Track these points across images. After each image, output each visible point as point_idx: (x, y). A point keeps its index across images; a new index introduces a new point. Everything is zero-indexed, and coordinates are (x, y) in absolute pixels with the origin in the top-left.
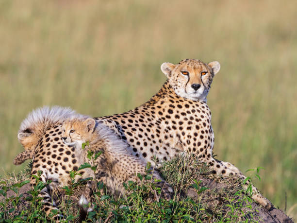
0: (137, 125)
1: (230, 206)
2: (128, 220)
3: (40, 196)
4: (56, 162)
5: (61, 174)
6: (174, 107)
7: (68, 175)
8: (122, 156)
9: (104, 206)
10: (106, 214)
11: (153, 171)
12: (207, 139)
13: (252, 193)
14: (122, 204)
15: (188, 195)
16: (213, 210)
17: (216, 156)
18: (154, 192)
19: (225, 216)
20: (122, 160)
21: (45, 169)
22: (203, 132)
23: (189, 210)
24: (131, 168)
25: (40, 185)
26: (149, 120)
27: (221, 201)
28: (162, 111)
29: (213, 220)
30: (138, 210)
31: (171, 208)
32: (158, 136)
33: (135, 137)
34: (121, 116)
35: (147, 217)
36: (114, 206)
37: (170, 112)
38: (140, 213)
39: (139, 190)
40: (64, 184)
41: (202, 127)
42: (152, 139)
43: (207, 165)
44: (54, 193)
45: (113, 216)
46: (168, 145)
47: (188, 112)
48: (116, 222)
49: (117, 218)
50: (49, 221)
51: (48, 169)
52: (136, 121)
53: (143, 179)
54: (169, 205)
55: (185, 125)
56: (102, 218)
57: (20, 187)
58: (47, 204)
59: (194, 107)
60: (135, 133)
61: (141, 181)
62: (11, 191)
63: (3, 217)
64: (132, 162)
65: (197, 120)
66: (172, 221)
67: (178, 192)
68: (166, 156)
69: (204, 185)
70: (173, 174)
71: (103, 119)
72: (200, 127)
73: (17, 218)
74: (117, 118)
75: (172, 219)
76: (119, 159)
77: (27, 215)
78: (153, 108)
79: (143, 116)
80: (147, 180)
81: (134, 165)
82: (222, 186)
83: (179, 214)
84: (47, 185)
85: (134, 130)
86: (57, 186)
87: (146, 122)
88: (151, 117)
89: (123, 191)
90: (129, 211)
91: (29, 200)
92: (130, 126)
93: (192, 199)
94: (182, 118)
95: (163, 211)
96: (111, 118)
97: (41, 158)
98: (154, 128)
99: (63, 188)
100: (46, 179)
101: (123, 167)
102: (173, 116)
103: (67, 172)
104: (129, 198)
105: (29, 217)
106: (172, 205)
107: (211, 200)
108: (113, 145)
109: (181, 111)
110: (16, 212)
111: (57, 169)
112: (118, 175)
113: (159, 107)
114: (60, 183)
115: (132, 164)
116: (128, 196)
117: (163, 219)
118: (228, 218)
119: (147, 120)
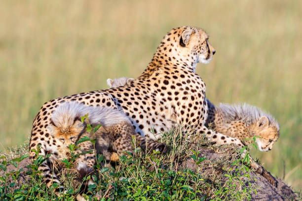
0: (133, 99)
1: (229, 176)
2: (127, 192)
5: (59, 146)
6: (169, 78)
10: (106, 186)
12: (200, 110)
15: (187, 166)
16: (213, 179)
18: (153, 163)
19: (224, 186)
22: (197, 103)
25: (39, 159)
26: (144, 92)
27: (220, 170)
28: (157, 83)
29: (213, 190)
30: (138, 181)
32: (154, 108)
33: (131, 111)
34: (117, 89)
35: (146, 188)
36: (114, 178)
37: (166, 83)
38: (139, 185)
40: (63, 157)
41: (197, 98)
42: (148, 112)
45: (113, 188)
46: (164, 117)
47: (184, 83)
48: (116, 194)
49: (117, 190)
51: (46, 141)
52: (132, 95)
54: (168, 176)
55: (181, 95)
56: (102, 190)
57: (20, 161)
58: (48, 176)
59: (189, 77)
60: (130, 107)
62: (11, 166)
63: (3, 191)
65: (193, 91)
68: (163, 127)
69: (202, 155)
71: (100, 92)
72: (195, 98)
73: (18, 192)
74: (113, 91)
75: (171, 189)
77: (27, 189)
78: (149, 81)
79: (138, 88)
82: (220, 156)
84: (47, 158)
85: (129, 103)
87: (142, 95)
88: (146, 90)
90: (129, 183)
91: (30, 174)
92: (125, 100)
94: (177, 88)
95: (163, 182)
96: (108, 92)
97: (39, 131)
98: (150, 100)
100: (46, 152)
102: (168, 87)
105: (30, 191)
109: (177, 81)
110: (16, 186)
111: (54, 141)
117: (162, 190)
118: (226, 188)
119: (143, 93)
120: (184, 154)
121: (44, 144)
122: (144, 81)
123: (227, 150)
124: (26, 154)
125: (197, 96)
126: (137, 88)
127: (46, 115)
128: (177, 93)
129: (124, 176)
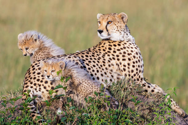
0: (91, 59)
1: (156, 113)
2: (88, 123)
3: (29, 107)
4: (39, 84)
5: (43, 92)
7: (48, 92)
8: (83, 80)
9: (72, 113)
10: (73, 119)
11: (105, 90)
12: (137, 67)
13: (171, 105)
14: (84, 112)
15: (128, 106)
16: (145, 116)
17: (147, 80)
18: (106, 104)
19: (153, 121)
20: (84, 83)
21: (32, 89)
22: (134, 63)
23: (129, 116)
24: (90, 88)
25: (28, 100)
26: (98, 55)
27: (151, 110)
28: (105, 49)
29: (145, 123)
30: (95, 116)
31: (117, 115)
32: (104, 65)
33: (91, 67)
34: (81, 53)
35: (101, 121)
36: (79, 114)
37: (110, 49)
38: (96, 118)
39: (95, 103)
40: (45, 99)
41: (132, 59)
42: (101, 68)
43: (141, 86)
44: (39, 105)
45: (78, 120)
48: (80, 124)
49: (81, 121)
50: (35, 123)
51: (34, 89)
52: (90, 56)
53: (99, 95)
54: (116, 113)
55: (121, 57)
56: (71, 121)
57: (16, 100)
58: (34, 112)
60: (91, 64)
61: (97, 96)
62: (9, 104)
63: (4, 121)
64: (91, 85)
65: (129, 54)
66: (118, 124)
67: (122, 104)
69: (139, 99)
70: (118, 92)
72: (131, 59)
73: (13, 122)
74: (78, 54)
75: (117, 122)
76: (82, 82)
77: (20, 120)
78: (99, 47)
80: (101, 97)
81: (92, 86)
82: (151, 100)
83: (122, 119)
84: (34, 99)
85: (90, 62)
86: (40, 100)
87: (96, 56)
88: (98, 53)
89: (85, 104)
90: (89, 117)
91: (22, 110)
92: (87, 59)
93: (131, 109)
94: (118, 53)
95: (112, 117)
96: (75, 55)
97: (29, 81)
98: (101, 60)
99: (44, 102)
100: (33, 96)
101: (84, 88)
102: (112, 51)
103: (47, 91)
104: (89, 108)
105: (21, 121)
106: (117, 113)
107: (144, 110)
108: (77, 73)
109: (116, 48)
110: (12, 118)
111: (40, 89)
112: (81, 93)
114: (42, 98)
115: (90, 86)
116: (88, 107)
117: (111, 122)
118: (155, 122)
119: (96, 55)
120: (126, 98)
121: (33, 91)
122: (96, 48)
123: (156, 96)
124: (20, 96)
125: (133, 58)
126: (93, 52)
127: (35, 71)
128: (118, 56)
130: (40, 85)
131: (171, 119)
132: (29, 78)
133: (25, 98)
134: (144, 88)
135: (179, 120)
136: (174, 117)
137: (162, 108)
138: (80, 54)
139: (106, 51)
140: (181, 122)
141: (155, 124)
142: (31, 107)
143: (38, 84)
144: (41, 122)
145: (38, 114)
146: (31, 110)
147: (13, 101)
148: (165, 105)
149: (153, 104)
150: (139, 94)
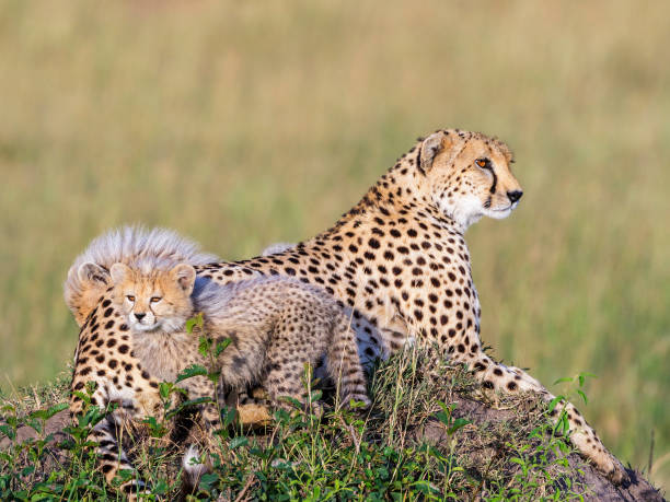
0: (306, 280)
1: (521, 462)
2: (290, 493)
3: (92, 438)
4: (128, 362)
5: (139, 390)
6: (382, 234)
7: (155, 390)
9: (235, 461)
10: (240, 479)
12: (461, 308)
14: (275, 456)
15: (426, 437)
16: (483, 469)
18: (350, 430)
19: (510, 485)
21: (104, 378)
22: (449, 293)
25: (91, 414)
26: (330, 267)
27: (501, 450)
28: (356, 244)
29: (484, 493)
30: (313, 470)
32: (351, 302)
34: (270, 260)
35: (333, 485)
36: (260, 462)
37: (374, 244)
38: (317, 477)
40: (146, 412)
41: (445, 282)
44: (125, 432)
45: (257, 484)
46: (374, 322)
47: (415, 247)
48: (264, 497)
49: (266, 488)
50: (112, 495)
51: (109, 378)
52: (303, 272)
54: (384, 460)
55: (407, 276)
56: (232, 488)
57: (48, 417)
58: (107, 457)
59: (427, 236)
62: (27, 428)
63: (8, 486)
65: (434, 267)
66: (390, 496)
68: (372, 345)
69: (462, 414)
70: (393, 388)
71: (232, 266)
72: (441, 281)
73: (41, 489)
74: (260, 264)
75: (389, 490)
77: (62, 482)
78: (338, 238)
79: (316, 258)
82: (501, 416)
83: (405, 480)
84: (109, 413)
87: (325, 272)
88: (333, 261)
90: (293, 472)
91: (68, 449)
94: (399, 259)
95: (370, 474)
97: (94, 353)
98: (343, 285)
99: (144, 422)
100: (106, 402)
102: (379, 253)
105: (67, 486)
107: (478, 449)
109: (398, 242)
110: (37, 475)
111: (129, 378)
113: (350, 235)
114: (137, 410)
117: (368, 490)
118: (515, 490)
119: (325, 268)
120: (419, 408)
121: (105, 386)
122: (326, 242)
123: (517, 402)
124: (61, 401)
125: (448, 279)
126: (314, 257)
127: (112, 317)
128: (397, 271)
129: (282, 456)
130: (128, 368)
131: (568, 482)
132: (93, 344)
133: (80, 409)
134: (480, 375)
135: (595, 485)
136: (578, 474)
137: (539, 443)
138: (265, 261)
139: (360, 255)
140: (601, 491)
141: (516, 497)
142: (100, 438)
143: (123, 363)
144: (134, 491)
145: (123, 462)
146: (99, 451)
147: (40, 420)
148: (549, 432)
149: (507, 430)
150: (460, 397)
